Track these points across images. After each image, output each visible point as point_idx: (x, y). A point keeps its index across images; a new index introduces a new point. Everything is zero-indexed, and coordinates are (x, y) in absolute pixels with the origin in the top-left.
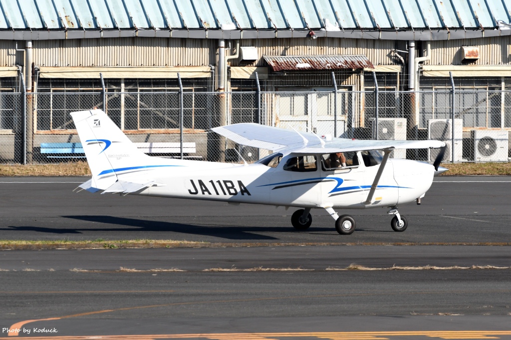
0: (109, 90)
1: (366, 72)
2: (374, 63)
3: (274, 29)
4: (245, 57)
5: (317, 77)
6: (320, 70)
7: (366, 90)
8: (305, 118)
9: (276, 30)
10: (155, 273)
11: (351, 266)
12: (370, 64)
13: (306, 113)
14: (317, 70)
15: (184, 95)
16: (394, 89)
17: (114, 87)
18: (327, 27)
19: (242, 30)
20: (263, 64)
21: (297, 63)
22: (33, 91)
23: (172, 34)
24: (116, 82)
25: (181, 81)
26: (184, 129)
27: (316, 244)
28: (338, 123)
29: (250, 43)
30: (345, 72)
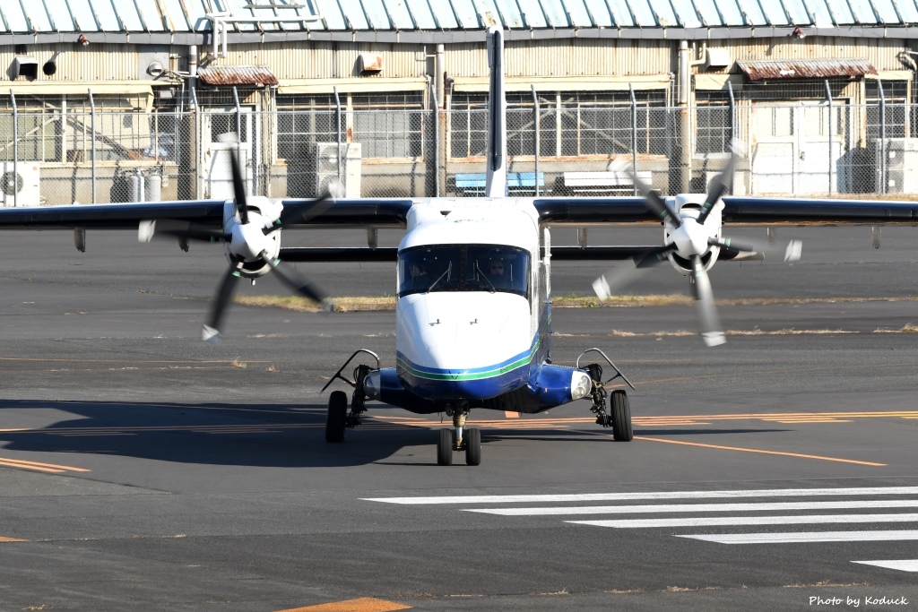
0: (542, 106)
1: (867, 80)
2: (878, 68)
3: (751, 26)
4: (713, 63)
5: (805, 87)
6: (810, 78)
7: (868, 102)
8: (791, 139)
9: (753, 27)
10: (659, 337)
11: (907, 327)
12: (872, 70)
13: (792, 133)
14: (806, 78)
15: (638, 112)
16: (903, 102)
17: (548, 102)
18: (817, 24)
19: (709, 28)
20: (737, 71)
21: (780, 69)
22: (445, 107)
23: (620, 34)
24: (550, 95)
25: (633, 94)
26: (637, 155)
27: (849, 299)
28: (833, 144)
29: (719, 43)
30: (840, 81)
